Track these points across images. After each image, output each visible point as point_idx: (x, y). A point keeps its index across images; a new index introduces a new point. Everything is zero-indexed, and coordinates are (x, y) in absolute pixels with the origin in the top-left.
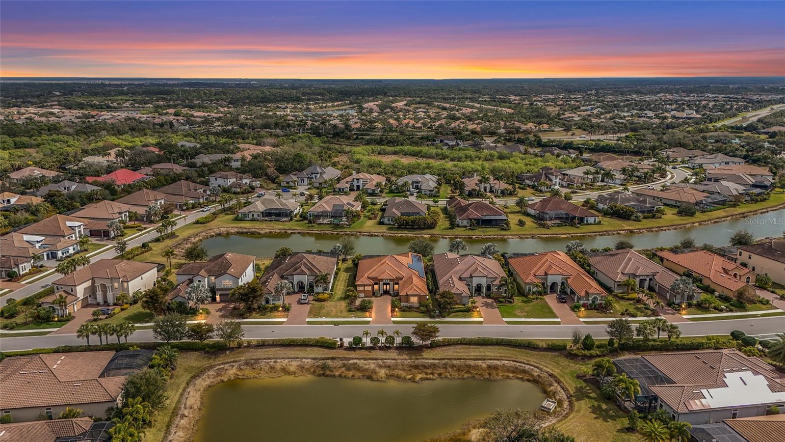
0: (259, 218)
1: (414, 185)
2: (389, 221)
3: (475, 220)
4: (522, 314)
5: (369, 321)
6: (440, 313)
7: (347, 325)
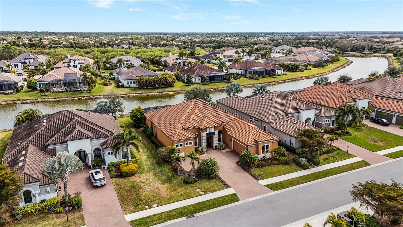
2: (128, 83)
4: (381, 144)
5: (234, 195)
6: (309, 161)
7: (206, 212)
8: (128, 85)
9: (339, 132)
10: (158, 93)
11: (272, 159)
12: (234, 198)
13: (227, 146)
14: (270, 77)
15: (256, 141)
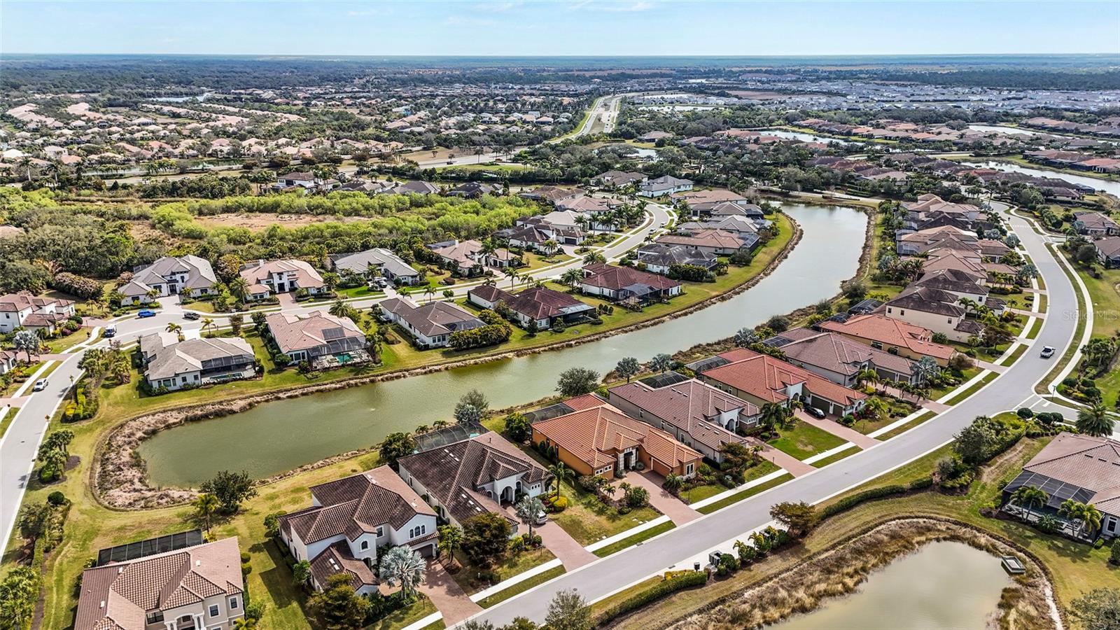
0: (197, 382)
2: (434, 341)
4: (810, 448)
5: (670, 522)
6: (734, 478)
7: (651, 539)
8: (434, 344)
9: (766, 434)
10: (490, 358)
11: (697, 479)
12: (670, 525)
13: (646, 466)
14: (660, 302)
15: (680, 462)
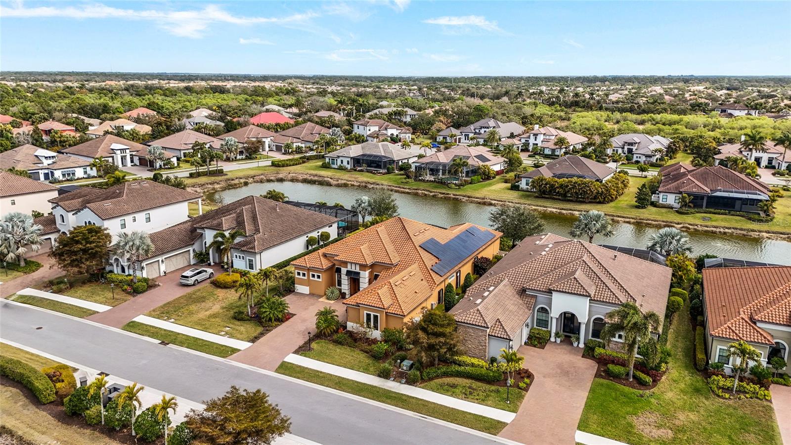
1: (626, 148)
3: (689, 195)
